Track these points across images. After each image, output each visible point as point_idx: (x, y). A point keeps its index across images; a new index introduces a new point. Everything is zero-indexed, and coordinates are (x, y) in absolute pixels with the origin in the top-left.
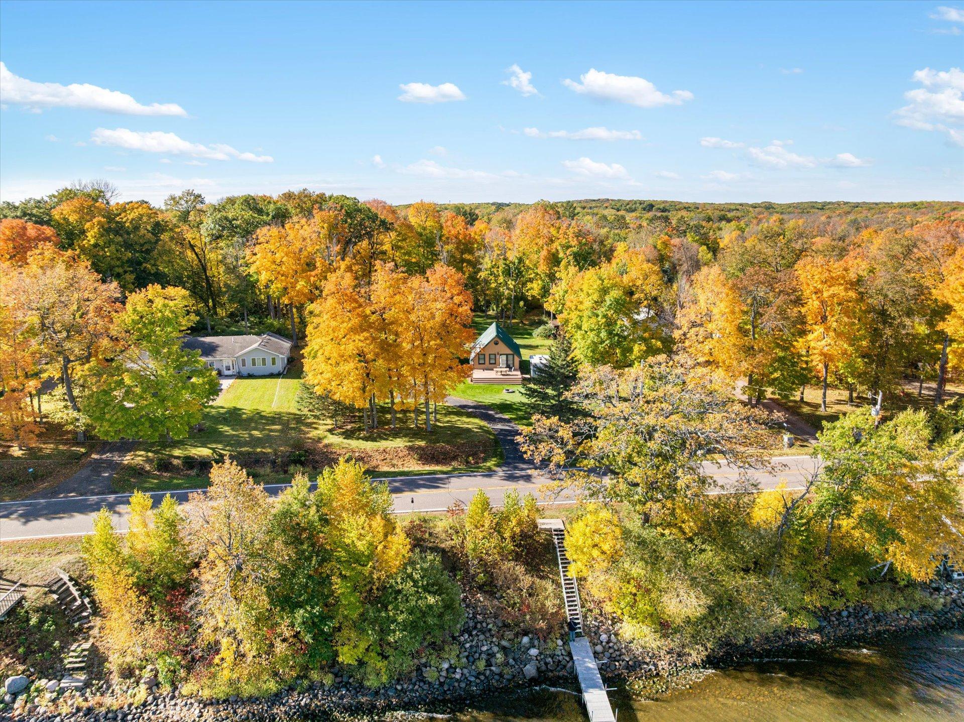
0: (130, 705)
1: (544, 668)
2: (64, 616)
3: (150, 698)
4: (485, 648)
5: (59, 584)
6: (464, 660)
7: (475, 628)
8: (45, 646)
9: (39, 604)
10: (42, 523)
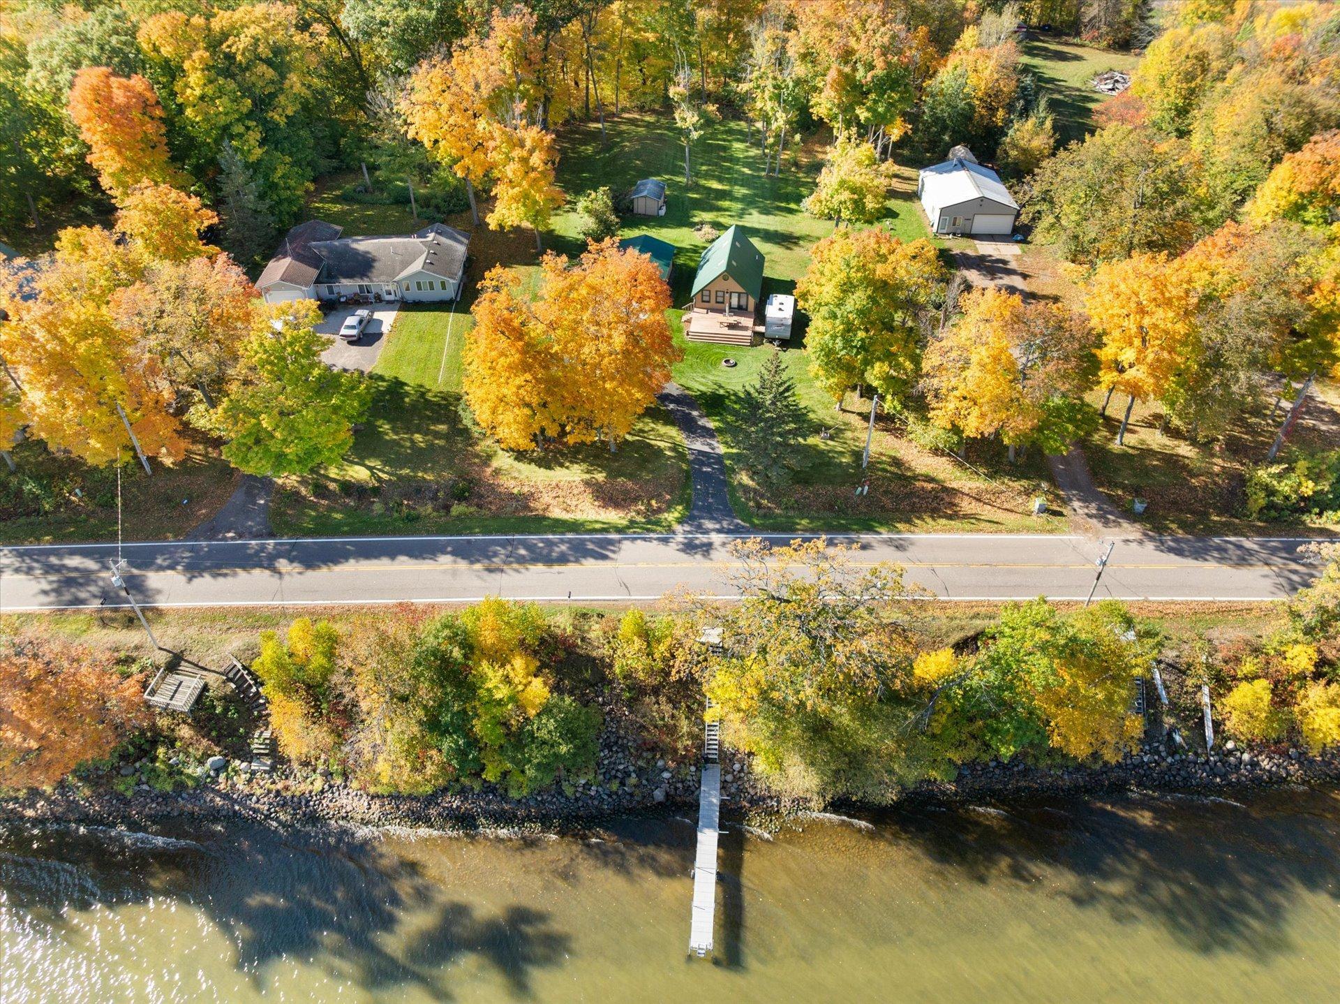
0: (310, 792)
1: (672, 792)
2: (244, 703)
3: (326, 787)
4: (621, 767)
5: (234, 671)
6: (601, 777)
7: (616, 743)
8: (233, 732)
9: (221, 693)
10: (205, 582)
